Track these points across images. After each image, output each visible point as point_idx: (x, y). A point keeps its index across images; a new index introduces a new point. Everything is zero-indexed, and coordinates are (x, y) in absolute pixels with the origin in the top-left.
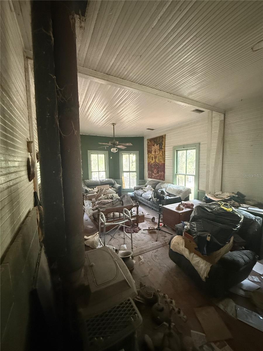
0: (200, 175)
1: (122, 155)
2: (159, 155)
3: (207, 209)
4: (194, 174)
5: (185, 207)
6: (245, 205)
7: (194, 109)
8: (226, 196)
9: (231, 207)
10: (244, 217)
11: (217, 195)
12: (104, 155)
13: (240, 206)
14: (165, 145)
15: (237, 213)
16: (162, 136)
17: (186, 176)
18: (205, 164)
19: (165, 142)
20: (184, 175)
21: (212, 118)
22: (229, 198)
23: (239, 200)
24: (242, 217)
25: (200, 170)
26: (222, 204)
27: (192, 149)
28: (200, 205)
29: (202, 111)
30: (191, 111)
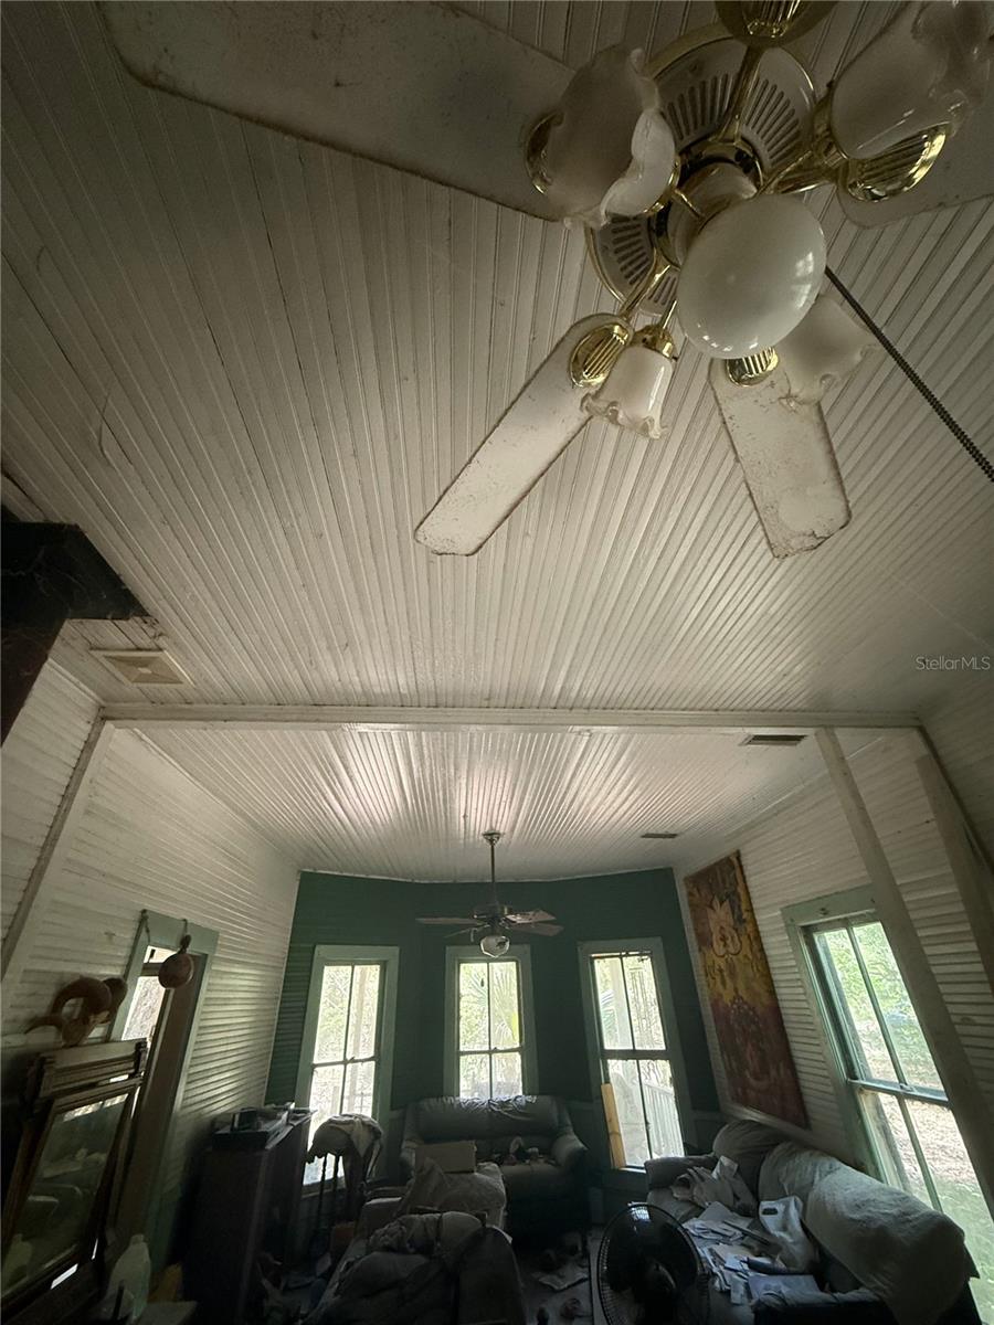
1: (592, 963)
2: (741, 956)
7: (746, 737)
12: (514, 963)
14: (751, 904)
16: (728, 860)
19: (746, 888)
27: (864, 920)
29: (798, 739)
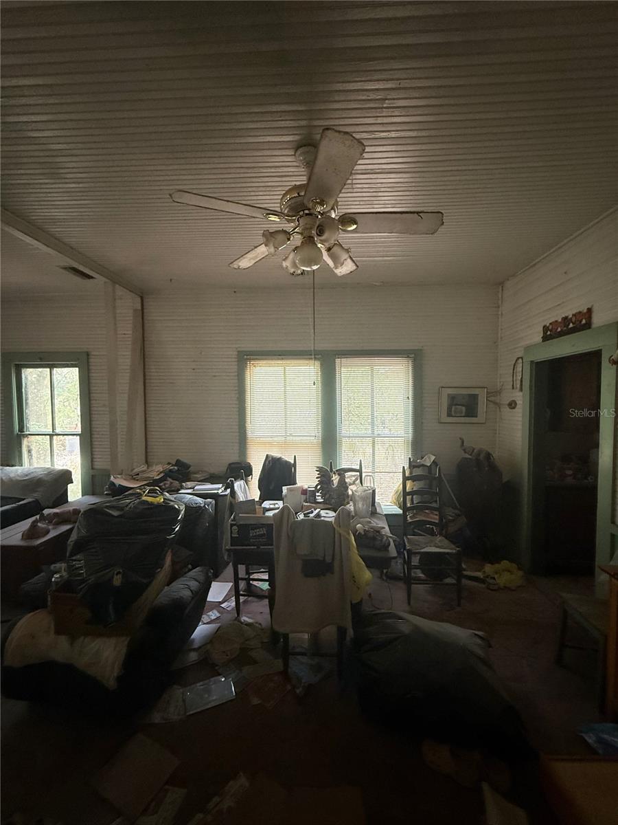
0: (95, 433)
3: (110, 512)
4: (79, 430)
5: (54, 525)
6: (189, 484)
7: (66, 264)
8: (156, 472)
9: (162, 494)
10: (187, 507)
11: (138, 474)
13: (182, 488)
15: (172, 503)
17: (55, 437)
18: (104, 406)
20: (48, 437)
21: (115, 300)
22: (162, 475)
23: (181, 476)
24: (183, 508)
25: (93, 419)
26: (144, 492)
27: (67, 366)
28: (93, 506)
29: (90, 277)
30: (58, 266)
